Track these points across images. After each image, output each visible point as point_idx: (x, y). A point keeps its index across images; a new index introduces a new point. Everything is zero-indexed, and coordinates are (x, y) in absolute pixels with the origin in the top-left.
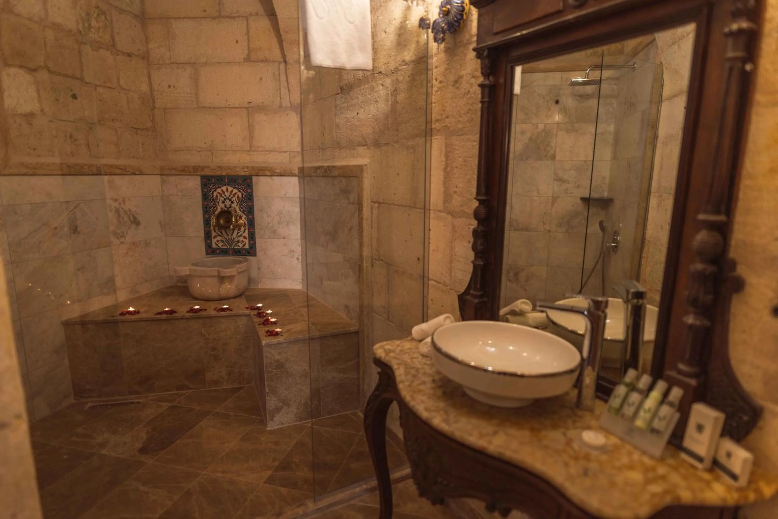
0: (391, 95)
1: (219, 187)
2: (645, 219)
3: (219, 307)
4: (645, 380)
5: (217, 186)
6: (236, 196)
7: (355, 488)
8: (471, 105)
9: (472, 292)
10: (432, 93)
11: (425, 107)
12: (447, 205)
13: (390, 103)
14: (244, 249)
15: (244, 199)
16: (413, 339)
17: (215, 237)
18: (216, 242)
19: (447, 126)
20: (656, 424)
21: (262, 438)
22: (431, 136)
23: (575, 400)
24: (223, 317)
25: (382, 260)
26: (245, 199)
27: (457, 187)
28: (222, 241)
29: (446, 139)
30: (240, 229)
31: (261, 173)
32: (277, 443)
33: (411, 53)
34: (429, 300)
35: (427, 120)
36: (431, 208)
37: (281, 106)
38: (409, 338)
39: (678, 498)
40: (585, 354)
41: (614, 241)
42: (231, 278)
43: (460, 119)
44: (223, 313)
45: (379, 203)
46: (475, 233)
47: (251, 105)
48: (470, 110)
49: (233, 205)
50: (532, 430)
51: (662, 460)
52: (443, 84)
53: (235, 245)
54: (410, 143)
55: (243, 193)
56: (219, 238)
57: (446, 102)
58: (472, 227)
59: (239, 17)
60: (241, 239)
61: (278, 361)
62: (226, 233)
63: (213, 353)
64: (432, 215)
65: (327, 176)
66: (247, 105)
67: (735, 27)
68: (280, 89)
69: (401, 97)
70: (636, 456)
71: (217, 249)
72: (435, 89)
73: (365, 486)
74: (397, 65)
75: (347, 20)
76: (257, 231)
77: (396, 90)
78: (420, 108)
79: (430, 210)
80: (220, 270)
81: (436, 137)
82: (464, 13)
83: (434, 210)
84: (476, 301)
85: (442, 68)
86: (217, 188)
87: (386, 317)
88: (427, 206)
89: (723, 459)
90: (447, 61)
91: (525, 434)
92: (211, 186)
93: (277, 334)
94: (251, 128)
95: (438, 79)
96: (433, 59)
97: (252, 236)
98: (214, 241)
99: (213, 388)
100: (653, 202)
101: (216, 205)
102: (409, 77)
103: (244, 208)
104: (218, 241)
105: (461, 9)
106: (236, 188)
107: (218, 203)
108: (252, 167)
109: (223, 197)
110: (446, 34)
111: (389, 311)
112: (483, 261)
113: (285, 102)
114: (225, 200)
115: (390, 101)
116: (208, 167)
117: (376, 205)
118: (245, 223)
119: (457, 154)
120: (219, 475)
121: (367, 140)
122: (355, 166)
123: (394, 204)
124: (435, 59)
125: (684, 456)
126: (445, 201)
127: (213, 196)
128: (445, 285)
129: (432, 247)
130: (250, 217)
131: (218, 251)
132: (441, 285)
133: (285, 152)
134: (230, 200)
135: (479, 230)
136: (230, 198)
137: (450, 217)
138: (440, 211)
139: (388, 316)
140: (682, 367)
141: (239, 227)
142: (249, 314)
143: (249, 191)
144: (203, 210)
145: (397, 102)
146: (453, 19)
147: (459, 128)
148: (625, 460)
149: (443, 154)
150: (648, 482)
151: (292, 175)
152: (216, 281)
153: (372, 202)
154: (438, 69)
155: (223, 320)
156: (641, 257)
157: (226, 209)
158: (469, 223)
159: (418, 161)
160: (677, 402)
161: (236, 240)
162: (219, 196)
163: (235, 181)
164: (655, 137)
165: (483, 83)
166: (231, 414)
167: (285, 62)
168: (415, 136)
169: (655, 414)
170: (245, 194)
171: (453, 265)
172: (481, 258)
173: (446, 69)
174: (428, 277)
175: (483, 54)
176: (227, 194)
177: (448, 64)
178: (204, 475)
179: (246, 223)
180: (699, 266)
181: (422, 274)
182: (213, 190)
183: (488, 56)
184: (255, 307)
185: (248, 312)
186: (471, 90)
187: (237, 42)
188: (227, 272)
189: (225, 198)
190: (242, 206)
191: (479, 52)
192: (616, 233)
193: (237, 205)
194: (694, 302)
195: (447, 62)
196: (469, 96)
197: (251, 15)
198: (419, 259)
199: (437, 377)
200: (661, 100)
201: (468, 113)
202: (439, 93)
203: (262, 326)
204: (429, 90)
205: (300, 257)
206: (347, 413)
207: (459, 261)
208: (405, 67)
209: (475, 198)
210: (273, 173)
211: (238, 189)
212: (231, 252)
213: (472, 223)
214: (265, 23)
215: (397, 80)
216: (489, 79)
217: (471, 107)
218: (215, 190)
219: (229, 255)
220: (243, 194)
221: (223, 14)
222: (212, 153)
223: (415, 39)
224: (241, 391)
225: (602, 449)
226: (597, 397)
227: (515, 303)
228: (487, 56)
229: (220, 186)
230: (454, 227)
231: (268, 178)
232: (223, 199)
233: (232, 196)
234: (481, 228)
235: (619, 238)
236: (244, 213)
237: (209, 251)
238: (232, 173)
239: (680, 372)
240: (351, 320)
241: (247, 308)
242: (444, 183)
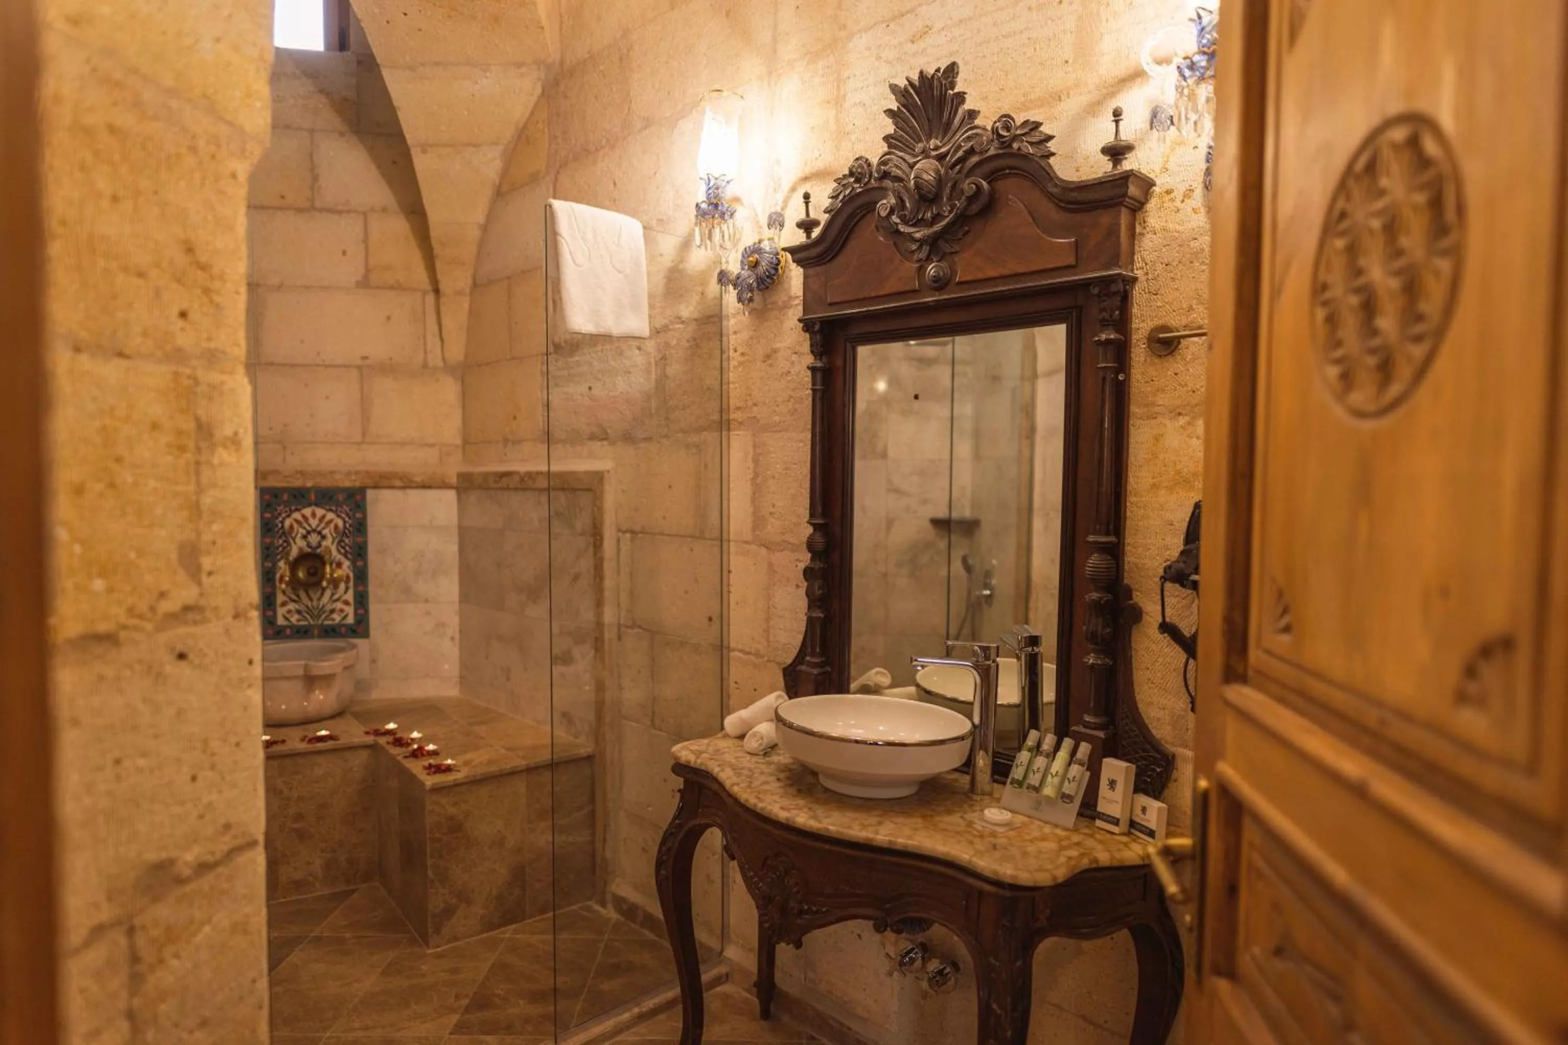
0: (656, 365)
1: (297, 510)
2: (1029, 550)
3: (311, 735)
4: (1049, 740)
5: (293, 508)
6: (332, 526)
7: (621, 1014)
8: (793, 390)
9: (808, 658)
10: (729, 368)
11: (717, 388)
12: (758, 533)
13: (653, 376)
14: (344, 625)
15: (347, 531)
16: (727, 736)
17: (284, 604)
18: (287, 613)
19: (755, 417)
20: (1068, 788)
21: (423, 967)
22: (729, 430)
23: (967, 786)
24: (320, 752)
25: (640, 627)
26: (350, 532)
27: (774, 506)
28: (299, 612)
29: (754, 435)
30: (336, 587)
31: (385, 483)
32: (455, 971)
33: (691, 308)
34: (732, 685)
35: (723, 407)
36: (732, 537)
37: (425, 366)
38: (720, 735)
39: (1096, 860)
40: (977, 720)
41: (987, 586)
42: (327, 679)
43: (777, 409)
44: (320, 745)
45: (633, 532)
46: (808, 573)
47: (367, 362)
48: (791, 397)
49: (324, 543)
50: (924, 817)
51: (1076, 830)
52: (747, 357)
53: (326, 619)
54: (694, 439)
55: (347, 519)
56: (292, 606)
57: (753, 384)
58: (802, 566)
59: (349, 212)
60: (339, 605)
61: (451, 818)
62: (308, 595)
63: (296, 826)
64: (732, 549)
65: (524, 489)
66: (359, 362)
67: (1103, 337)
68: (425, 338)
69: (675, 369)
70: (1047, 829)
71: (287, 627)
72: (733, 363)
73: (636, 1010)
74: (667, 321)
75: (614, 266)
76: (373, 589)
77: (664, 358)
78: (708, 389)
79: (729, 541)
80: (312, 663)
81: (736, 433)
82: (779, 267)
83: (736, 541)
84: (815, 671)
85: (745, 335)
86: (291, 512)
87: (649, 723)
88: (725, 536)
89: (1139, 818)
90: (753, 326)
91: (918, 821)
92: (280, 508)
93: (449, 769)
94: (365, 404)
95: (738, 349)
96: (728, 320)
97: (361, 601)
98: (281, 611)
99: (294, 898)
100: (1038, 524)
101: (289, 544)
102: (688, 341)
103: (347, 548)
104: (289, 612)
105: (775, 261)
106: (331, 510)
107: (294, 539)
108: (367, 472)
109: (304, 528)
110: (755, 293)
111: (654, 713)
112: (822, 613)
113: (435, 359)
114: (309, 533)
115: (653, 372)
116: (276, 472)
117: (628, 535)
118: (348, 577)
119: (773, 458)
120: (360, 1034)
121: (609, 431)
122: (586, 473)
123: (662, 534)
124: (732, 322)
125: (1098, 823)
126: (754, 529)
127: (282, 527)
128: (758, 655)
129: (733, 598)
130: (360, 563)
131: (288, 632)
132: (753, 658)
133: (432, 445)
134: (320, 533)
135: (817, 567)
136: (319, 529)
137: (764, 551)
138: (746, 542)
139: (652, 721)
140: (1087, 718)
141: (335, 583)
142: (372, 743)
143: (358, 515)
144: (262, 552)
145: (666, 376)
146: (765, 273)
147: (775, 422)
148: (1036, 834)
149: (750, 456)
150: (1063, 848)
151: (443, 485)
152: (298, 686)
153: (619, 530)
154: (738, 335)
155: (320, 759)
156: (1027, 609)
157: (309, 550)
158: (796, 558)
159: (706, 466)
160: (1086, 759)
161: (329, 607)
162: (295, 525)
163: (331, 498)
164: (1032, 429)
165: (814, 365)
166: (347, 935)
167: (437, 291)
168: (700, 430)
169: (1064, 777)
170: (350, 521)
171: (771, 623)
172: (819, 607)
173: (751, 338)
174: (729, 647)
175: (813, 327)
176: (314, 523)
177: (755, 330)
178: (329, 1038)
179: (351, 575)
180: (1095, 595)
181: (719, 644)
182: (284, 515)
183: (821, 330)
184: (383, 731)
185: (370, 739)
186: (792, 371)
187: (344, 253)
188: (324, 667)
189: (309, 528)
190: (343, 544)
191: (807, 325)
192: (988, 574)
193: (333, 542)
194: (1093, 637)
195: (753, 328)
196: (789, 378)
197: (372, 210)
198: (710, 619)
199: (782, 776)
200: (1034, 376)
201: (788, 401)
202: (740, 369)
203: (411, 759)
204: (725, 364)
205: (457, 636)
206: (574, 907)
207: (781, 617)
208: (681, 326)
209: (808, 522)
210: (407, 483)
211: (335, 512)
212: (316, 632)
213: (801, 558)
214: (399, 226)
215: (667, 344)
216: (821, 359)
217: (792, 393)
218: (289, 516)
219: (312, 637)
220: (345, 522)
221: (318, 204)
222: (285, 448)
223: (700, 289)
224: (355, 896)
225: (1008, 825)
226: (995, 781)
227: (868, 674)
228: (818, 331)
229: (299, 507)
230: (770, 565)
231: (399, 494)
232: (304, 532)
233: (323, 525)
234: (818, 565)
235: (994, 582)
236: (346, 557)
237: (270, 632)
238: (325, 483)
239: (1087, 725)
240: (577, 738)
241: (367, 733)
242: (753, 500)
